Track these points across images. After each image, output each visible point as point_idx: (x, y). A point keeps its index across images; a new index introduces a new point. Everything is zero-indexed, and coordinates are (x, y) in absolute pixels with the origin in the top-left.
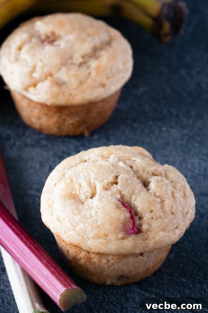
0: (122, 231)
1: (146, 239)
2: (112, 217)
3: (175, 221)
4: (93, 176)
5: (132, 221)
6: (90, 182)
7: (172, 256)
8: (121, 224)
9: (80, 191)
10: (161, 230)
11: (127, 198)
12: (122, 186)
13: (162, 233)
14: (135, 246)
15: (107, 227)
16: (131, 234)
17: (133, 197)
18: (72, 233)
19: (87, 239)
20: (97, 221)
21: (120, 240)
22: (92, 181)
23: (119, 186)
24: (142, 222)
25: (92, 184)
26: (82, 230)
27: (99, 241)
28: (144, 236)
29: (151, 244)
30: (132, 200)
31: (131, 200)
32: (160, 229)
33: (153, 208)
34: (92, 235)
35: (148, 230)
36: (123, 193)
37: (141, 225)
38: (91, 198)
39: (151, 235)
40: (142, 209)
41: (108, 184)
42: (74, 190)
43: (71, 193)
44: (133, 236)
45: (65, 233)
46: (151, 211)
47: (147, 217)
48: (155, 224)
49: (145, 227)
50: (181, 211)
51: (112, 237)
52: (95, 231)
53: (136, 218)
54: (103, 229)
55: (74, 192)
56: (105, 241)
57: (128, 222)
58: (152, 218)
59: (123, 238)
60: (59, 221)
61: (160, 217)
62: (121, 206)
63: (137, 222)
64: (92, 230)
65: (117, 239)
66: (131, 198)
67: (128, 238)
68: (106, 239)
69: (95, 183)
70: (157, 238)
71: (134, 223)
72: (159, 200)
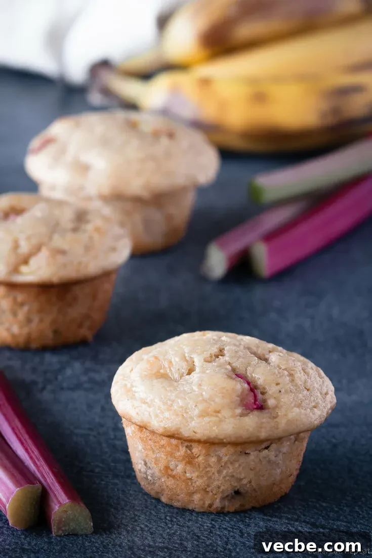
0: (239, 405)
1: (275, 418)
2: (224, 388)
3: (312, 398)
4: (186, 350)
5: (252, 394)
6: (185, 357)
7: (302, 483)
8: (238, 396)
9: (172, 368)
10: (295, 406)
11: (241, 371)
12: (232, 357)
13: (296, 410)
14: (260, 427)
15: (217, 400)
16: (252, 410)
17: (249, 369)
18: (167, 414)
19: (189, 420)
20: (202, 395)
21: (238, 418)
22: (186, 355)
23: (227, 358)
24: (266, 396)
25: (187, 358)
26: (182, 407)
27: (207, 419)
28: (271, 414)
29: (282, 423)
30: (248, 372)
31: (246, 373)
32: (292, 405)
33: (280, 381)
34: (196, 412)
35: (276, 407)
36: (234, 365)
37: (265, 401)
38: (189, 373)
39: (281, 413)
40: (264, 380)
41: (211, 357)
42: (161, 369)
43: (158, 372)
44: (256, 413)
45: (157, 416)
46: (277, 384)
47: (272, 390)
48: (285, 399)
49: (271, 402)
50: (318, 389)
51: (226, 413)
52: (201, 406)
53: (258, 392)
54: (212, 403)
55: (162, 371)
56: (217, 419)
57: (247, 395)
58: (280, 391)
59: (242, 415)
60: (145, 403)
61: (291, 391)
62: (234, 376)
63: (260, 396)
64: (196, 406)
65: (234, 416)
66: (246, 370)
67: (250, 414)
68: (217, 416)
69: (192, 356)
70: (291, 416)
71: (255, 396)
72: (286, 373)
